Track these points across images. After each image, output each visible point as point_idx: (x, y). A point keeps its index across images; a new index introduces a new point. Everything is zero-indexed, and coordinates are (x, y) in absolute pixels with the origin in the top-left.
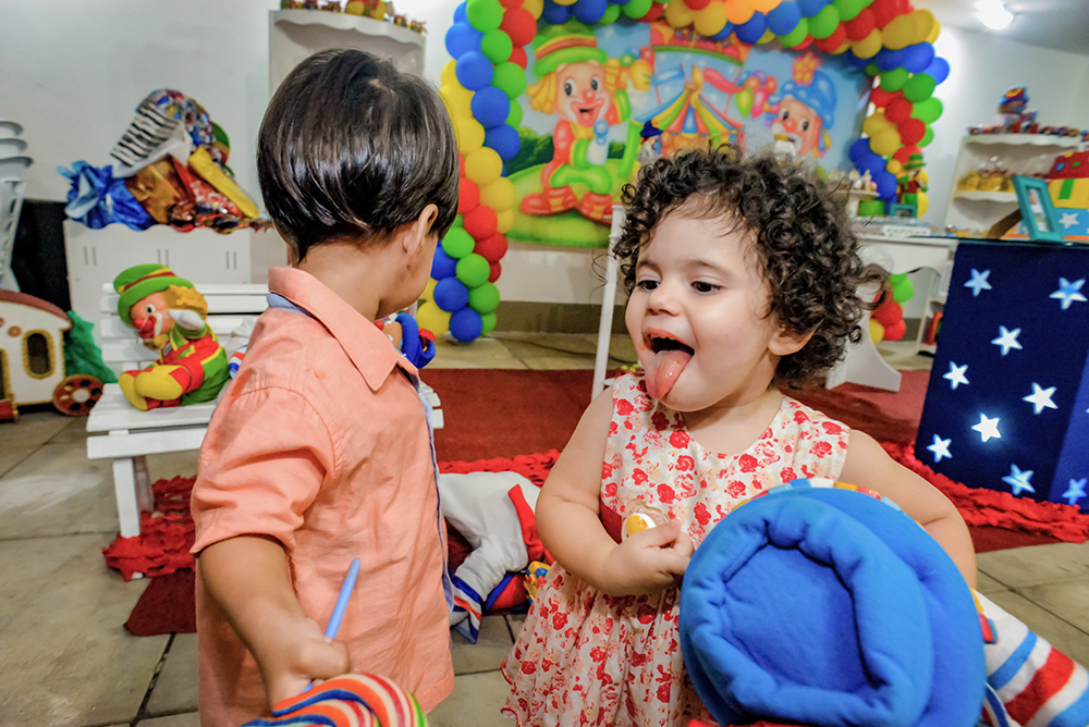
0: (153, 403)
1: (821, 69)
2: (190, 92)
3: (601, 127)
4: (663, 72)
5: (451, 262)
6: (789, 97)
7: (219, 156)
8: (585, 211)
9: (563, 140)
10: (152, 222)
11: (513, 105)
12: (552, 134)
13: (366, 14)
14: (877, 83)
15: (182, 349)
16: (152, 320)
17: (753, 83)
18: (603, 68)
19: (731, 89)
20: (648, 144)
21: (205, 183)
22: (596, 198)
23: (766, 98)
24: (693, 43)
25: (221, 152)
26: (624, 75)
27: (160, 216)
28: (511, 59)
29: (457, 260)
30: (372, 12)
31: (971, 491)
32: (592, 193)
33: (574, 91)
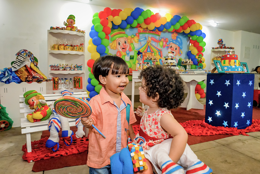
0: (36, 120)
1: (178, 36)
2: (29, 50)
3: (128, 52)
4: (141, 39)
5: (93, 87)
6: (171, 43)
7: (36, 64)
9: (119, 56)
10: (21, 81)
11: (106, 48)
12: (116, 55)
13: (71, 30)
14: (191, 39)
15: (41, 108)
16: (34, 102)
17: (163, 40)
18: (127, 38)
19: (158, 41)
20: (139, 56)
21: (34, 71)
23: (166, 43)
24: (148, 32)
25: (36, 63)
26: (132, 40)
27: (24, 80)
28: (105, 38)
29: (95, 86)
30: (72, 29)
33: (121, 44)
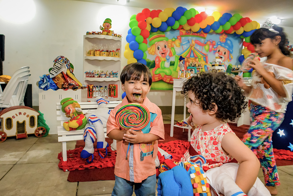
0: (72, 129)
1: (228, 38)
2: (65, 57)
3: (168, 58)
4: (183, 42)
6: (219, 46)
7: (72, 71)
8: (164, 80)
9: (158, 62)
10: (58, 88)
11: (144, 53)
12: (155, 60)
13: (107, 34)
14: (244, 40)
15: (77, 117)
16: (70, 110)
17: (209, 43)
18: (167, 42)
19: (203, 45)
20: (181, 62)
21: (70, 78)
22: (167, 77)
23: (213, 47)
24: (191, 34)
26: (173, 43)
27: (60, 87)
28: (143, 42)
30: (109, 34)
31: (278, 150)
32: (166, 75)
33: (160, 49)
